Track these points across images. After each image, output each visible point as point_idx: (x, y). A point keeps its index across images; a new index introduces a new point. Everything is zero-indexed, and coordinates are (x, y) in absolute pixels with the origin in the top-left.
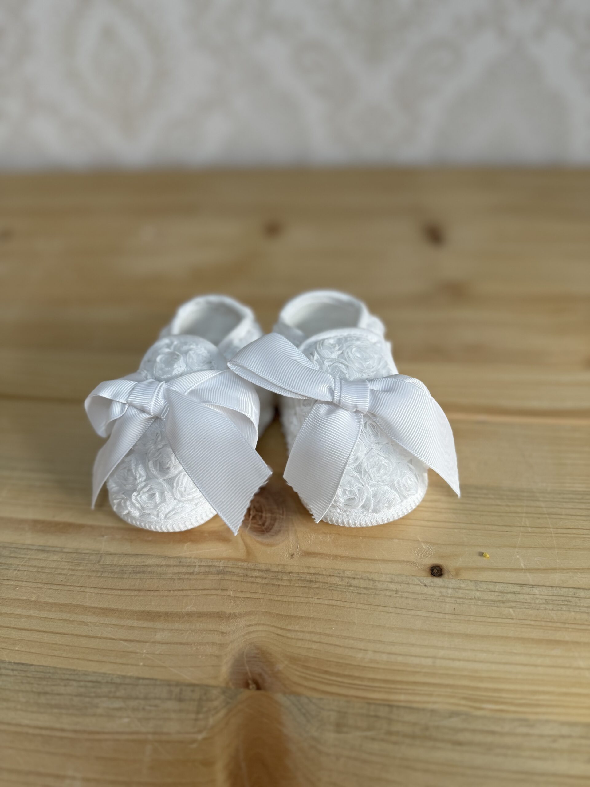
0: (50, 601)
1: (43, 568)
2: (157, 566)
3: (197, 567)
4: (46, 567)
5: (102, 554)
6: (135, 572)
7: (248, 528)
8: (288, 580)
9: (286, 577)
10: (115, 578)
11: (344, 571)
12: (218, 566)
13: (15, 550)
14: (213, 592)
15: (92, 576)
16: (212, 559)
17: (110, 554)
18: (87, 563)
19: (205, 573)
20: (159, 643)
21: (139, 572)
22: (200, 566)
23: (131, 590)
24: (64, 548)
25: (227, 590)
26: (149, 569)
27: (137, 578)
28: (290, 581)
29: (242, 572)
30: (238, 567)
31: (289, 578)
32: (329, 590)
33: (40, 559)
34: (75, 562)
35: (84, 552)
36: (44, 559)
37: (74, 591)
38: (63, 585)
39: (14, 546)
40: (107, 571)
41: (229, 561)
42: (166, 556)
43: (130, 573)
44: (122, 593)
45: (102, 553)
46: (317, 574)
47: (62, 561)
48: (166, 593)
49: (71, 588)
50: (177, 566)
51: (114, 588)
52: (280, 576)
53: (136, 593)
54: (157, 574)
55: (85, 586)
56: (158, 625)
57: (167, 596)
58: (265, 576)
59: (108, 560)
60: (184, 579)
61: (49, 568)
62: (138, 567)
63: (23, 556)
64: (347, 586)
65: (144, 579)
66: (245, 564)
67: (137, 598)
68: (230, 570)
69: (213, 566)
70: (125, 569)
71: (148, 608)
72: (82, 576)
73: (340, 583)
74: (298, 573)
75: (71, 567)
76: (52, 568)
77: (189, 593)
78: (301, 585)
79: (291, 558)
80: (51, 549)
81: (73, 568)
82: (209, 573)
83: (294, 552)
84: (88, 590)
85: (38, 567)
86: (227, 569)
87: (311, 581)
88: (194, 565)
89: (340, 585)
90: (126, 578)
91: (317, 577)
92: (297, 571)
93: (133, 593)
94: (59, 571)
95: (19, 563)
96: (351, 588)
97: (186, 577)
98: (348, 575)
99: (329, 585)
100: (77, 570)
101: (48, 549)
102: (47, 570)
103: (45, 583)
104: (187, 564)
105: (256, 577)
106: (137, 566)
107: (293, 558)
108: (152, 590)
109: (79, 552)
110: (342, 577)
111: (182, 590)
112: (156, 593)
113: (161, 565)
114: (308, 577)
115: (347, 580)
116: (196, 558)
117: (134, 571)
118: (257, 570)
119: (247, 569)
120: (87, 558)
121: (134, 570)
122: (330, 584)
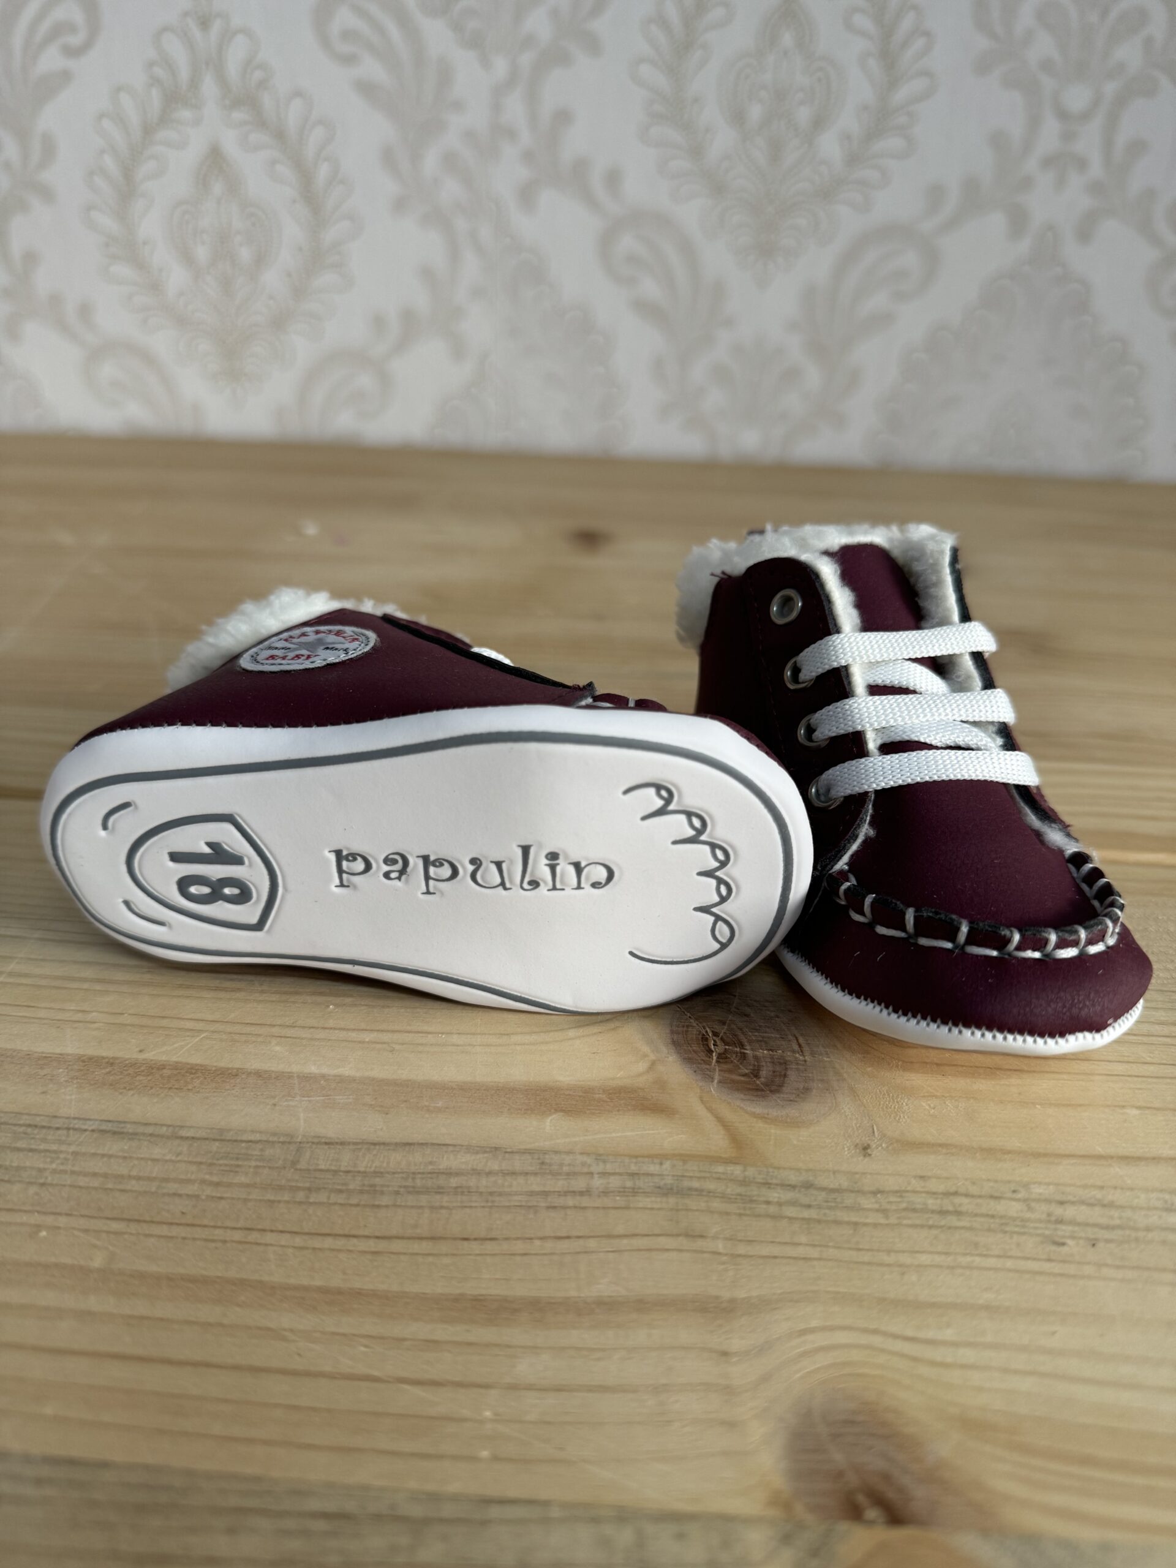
0: (153, 1268)
1: (120, 1177)
2: (476, 1172)
3: (596, 1176)
4: (130, 1177)
5: (300, 1143)
6: (411, 1189)
7: (716, 1081)
8: (877, 1210)
9: (867, 1203)
10: (351, 1205)
11: (1026, 1186)
12: (660, 1175)
13: (29, 1130)
14: (663, 1242)
15: (279, 1202)
16: (636, 1157)
17: (326, 1143)
18: (257, 1167)
19: (624, 1192)
20: (530, 1388)
21: (426, 1191)
22: (603, 1174)
23: (409, 1238)
24: (182, 1127)
25: (702, 1236)
26: (454, 1182)
27: (421, 1207)
28: (884, 1212)
29: (732, 1189)
30: (719, 1179)
31: (876, 1206)
32: (1006, 1232)
33: (110, 1156)
34: (221, 1165)
35: (245, 1137)
36: (120, 1154)
37: (224, 1242)
38: (188, 1225)
39: (25, 1119)
40: (325, 1188)
41: (685, 1162)
42: (496, 1149)
43: (397, 1193)
44: (382, 1245)
45: (299, 1140)
46: (956, 1193)
47: (179, 1161)
48: (519, 1247)
49: (217, 1232)
50: (536, 1174)
51: (354, 1232)
52: (849, 1200)
53: (425, 1246)
54: (481, 1193)
55: (260, 1227)
56: (517, 1334)
57: (525, 1254)
58: (805, 1200)
59: (324, 1159)
60: (565, 1208)
61: (138, 1178)
62: (420, 1176)
63: (54, 1147)
64: (1049, 1221)
65: (442, 1207)
66: (737, 1170)
67: (430, 1259)
68: (696, 1184)
69: (643, 1174)
70: (378, 1181)
71: (471, 1288)
72: (246, 1200)
73: (1028, 1215)
74: (900, 1193)
75: (207, 1177)
76: (150, 1179)
77: (592, 1244)
78: (918, 1222)
79: (865, 1156)
80: (141, 1129)
81: (215, 1179)
82: (635, 1192)
83: (869, 1142)
84: (269, 1238)
85: (105, 1176)
86: (686, 1183)
87: (943, 1213)
88: (585, 1170)
89: (1028, 1220)
90: (387, 1206)
91: (958, 1200)
92: (897, 1188)
93: (416, 1247)
94: (172, 1187)
95: (41, 1166)
96: (1064, 1227)
97: (570, 1201)
98: (1040, 1194)
99: (997, 1221)
100: (230, 1185)
101: (130, 1128)
102: (133, 1185)
103: (129, 1220)
104: (565, 1169)
105: (780, 1204)
106: (414, 1173)
107: (870, 1155)
108: (475, 1239)
109: (228, 1138)
110: (1025, 1200)
111: (568, 1237)
112: (489, 1247)
113: (487, 1170)
114: (931, 1203)
115: (1044, 1207)
116: (588, 1154)
117: (405, 1187)
118: (777, 1185)
119: (744, 1182)
120: (257, 1153)
121: (407, 1184)
122: (1001, 1217)
